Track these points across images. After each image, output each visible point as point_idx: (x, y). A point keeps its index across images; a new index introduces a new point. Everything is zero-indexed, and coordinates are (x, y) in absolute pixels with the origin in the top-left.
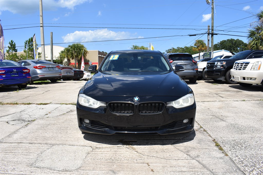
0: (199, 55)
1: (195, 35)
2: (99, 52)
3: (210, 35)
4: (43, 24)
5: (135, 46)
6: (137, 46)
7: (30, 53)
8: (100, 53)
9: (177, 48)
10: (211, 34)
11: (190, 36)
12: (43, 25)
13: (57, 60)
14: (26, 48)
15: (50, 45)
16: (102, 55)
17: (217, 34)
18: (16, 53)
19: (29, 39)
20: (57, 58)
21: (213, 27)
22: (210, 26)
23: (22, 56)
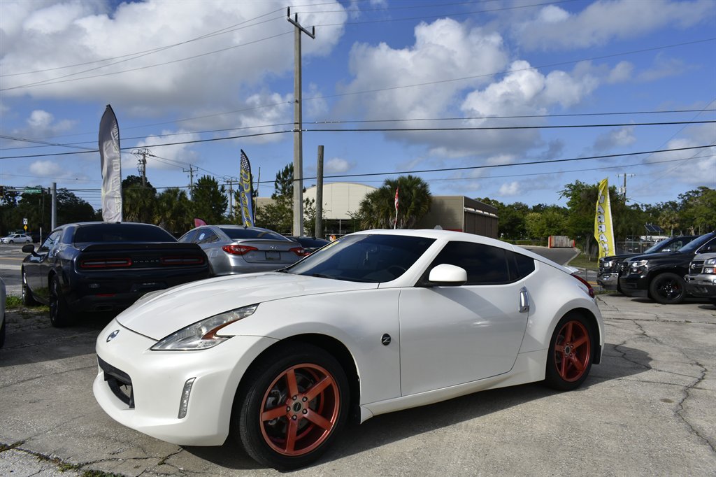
2: (466, 199)
4: (300, 123)
5: (574, 184)
7: (286, 200)
8: (469, 202)
12: (301, 127)
13: (353, 219)
14: (277, 187)
15: (316, 180)
16: (475, 210)
18: (254, 199)
19: (287, 167)
20: (354, 216)
23: (269, 208)
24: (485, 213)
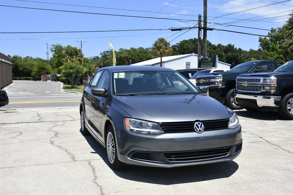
0: (160, 61)
1: (180, 30)
3: (202, 30)
5: (56, 45)
6: (60, 45)
9: (120, 49)
10: (202, 28)
11: (172, 30)
17: (211, 29)
21: (205, 17)
22: (201, 15)
24: (6, 61)
